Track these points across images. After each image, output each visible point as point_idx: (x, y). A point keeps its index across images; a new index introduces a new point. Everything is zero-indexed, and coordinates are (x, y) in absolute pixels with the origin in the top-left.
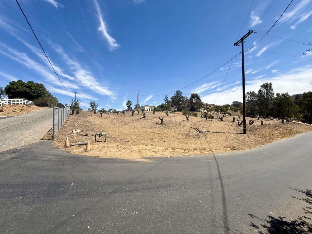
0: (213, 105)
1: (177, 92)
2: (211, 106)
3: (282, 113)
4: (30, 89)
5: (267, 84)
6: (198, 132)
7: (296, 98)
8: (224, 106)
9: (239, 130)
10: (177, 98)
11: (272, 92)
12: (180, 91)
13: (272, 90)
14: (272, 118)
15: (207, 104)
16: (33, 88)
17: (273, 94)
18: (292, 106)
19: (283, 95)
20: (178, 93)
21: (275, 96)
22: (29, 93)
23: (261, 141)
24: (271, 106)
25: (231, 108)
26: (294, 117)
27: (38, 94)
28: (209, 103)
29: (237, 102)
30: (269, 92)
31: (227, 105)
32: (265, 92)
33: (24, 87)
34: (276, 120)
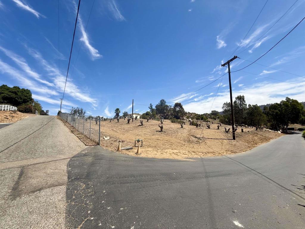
0: (194, 113)
1: (161, 101)
2: (192, 114)
3: (254, 122)
4: (16, 95)
5: (240, 96)
6: (197, 139)
7: (264, 109)
8: (204, 114)
9: (228, 136)
10: (161, 107)
11: (245, 104)
12: (164, 100)
13: (245, 102)
14: (246, 126)
15: (189, 113)
16: (19, 94)
17: (246, 105)
18: (261, 115)
19: (254, 106)
20: (163, 102)
21: (248, 107)
22: (14, 99)
23: (249, 146)
24: (245, 115)
25: (210, 116)
26: (264, 125)
27: (24, 99)
28: (191, 112)
29: (215, 111)
30: (243, 103)
31: (207, 114)
32: (239, 103)
33: (10, 92)
34: (250, 127)
